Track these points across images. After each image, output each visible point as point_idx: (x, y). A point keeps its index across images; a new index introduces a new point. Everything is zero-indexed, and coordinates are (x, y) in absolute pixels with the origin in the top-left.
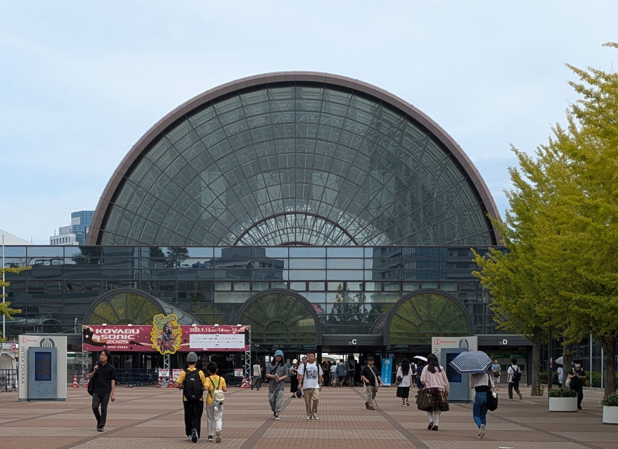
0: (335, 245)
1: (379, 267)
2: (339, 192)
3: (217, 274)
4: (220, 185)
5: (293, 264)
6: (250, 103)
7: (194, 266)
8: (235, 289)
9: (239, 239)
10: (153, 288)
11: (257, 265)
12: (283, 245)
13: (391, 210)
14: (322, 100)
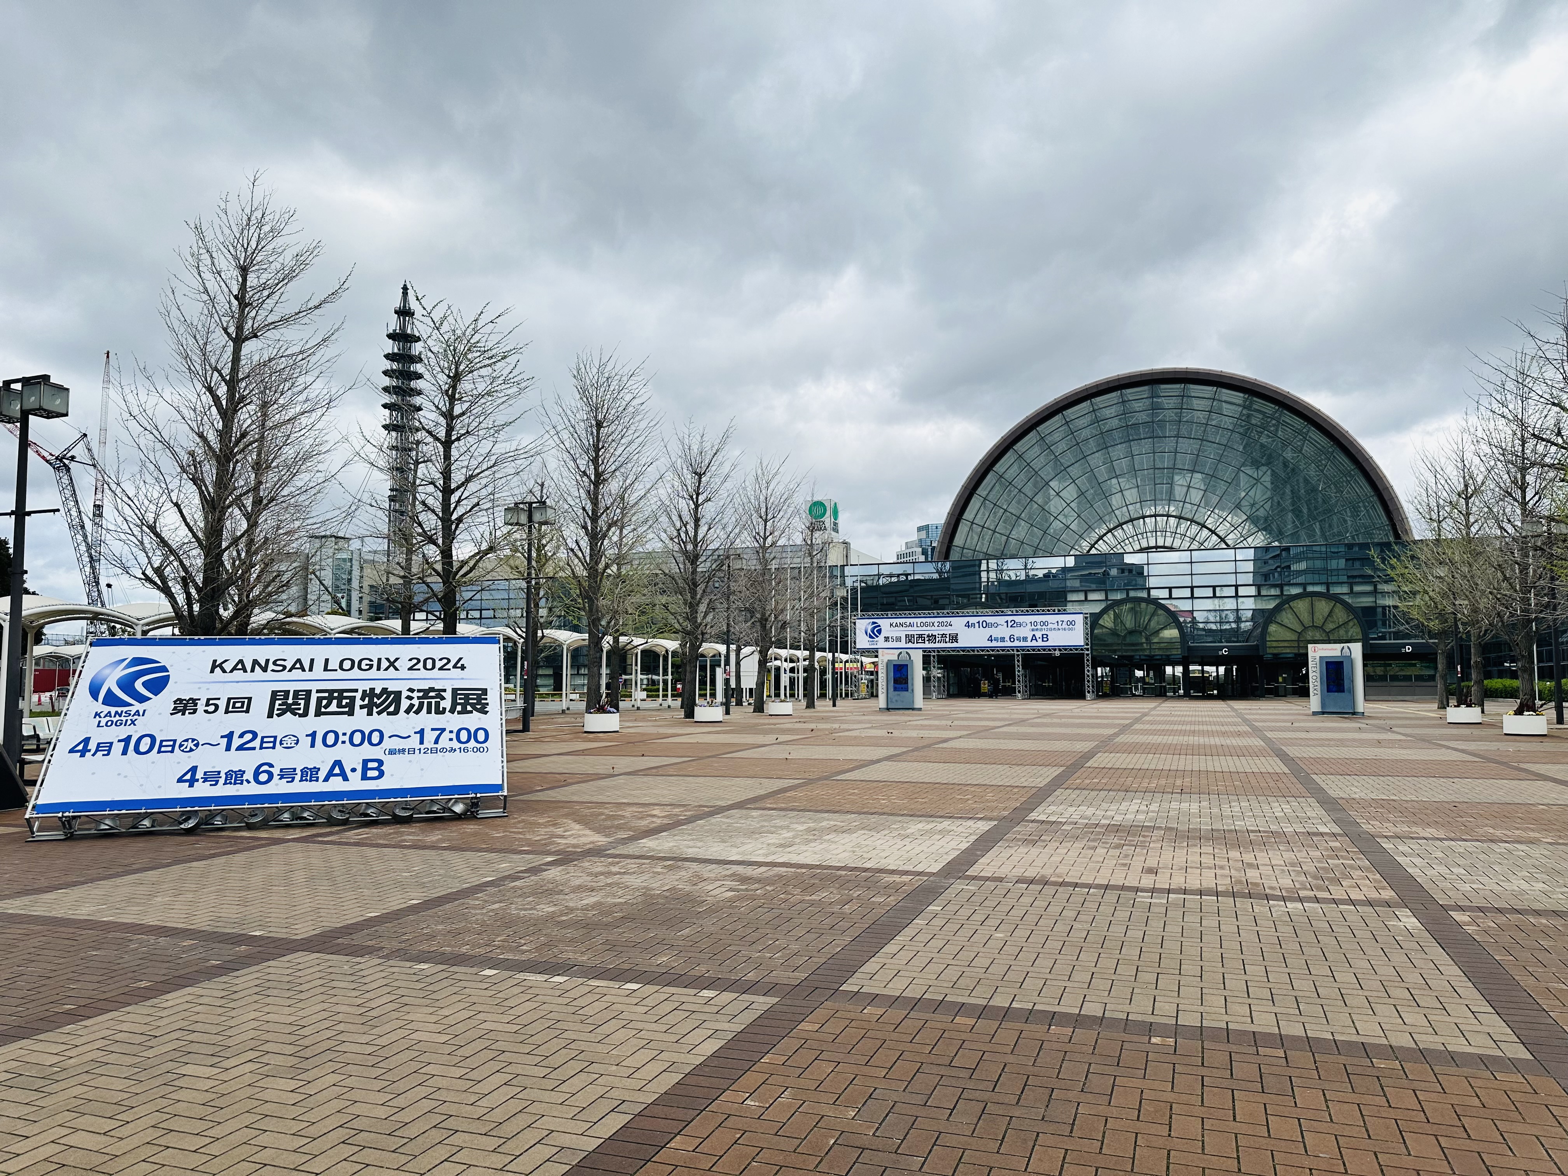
0: (1202, 547)
1: (1260, 568)
2: (1205, 491)
3: (1069, 584)
4: (1070, 493)
5: (1153, 570)
6: (1101, 406)
7: (1045, 575)
8: (1089, 598)
9: (1092, 546)
10: (1001, 599)
11: (1114, 572)
12: (1142, 550)
13: (1267, 506)
14: (1183, 396)
